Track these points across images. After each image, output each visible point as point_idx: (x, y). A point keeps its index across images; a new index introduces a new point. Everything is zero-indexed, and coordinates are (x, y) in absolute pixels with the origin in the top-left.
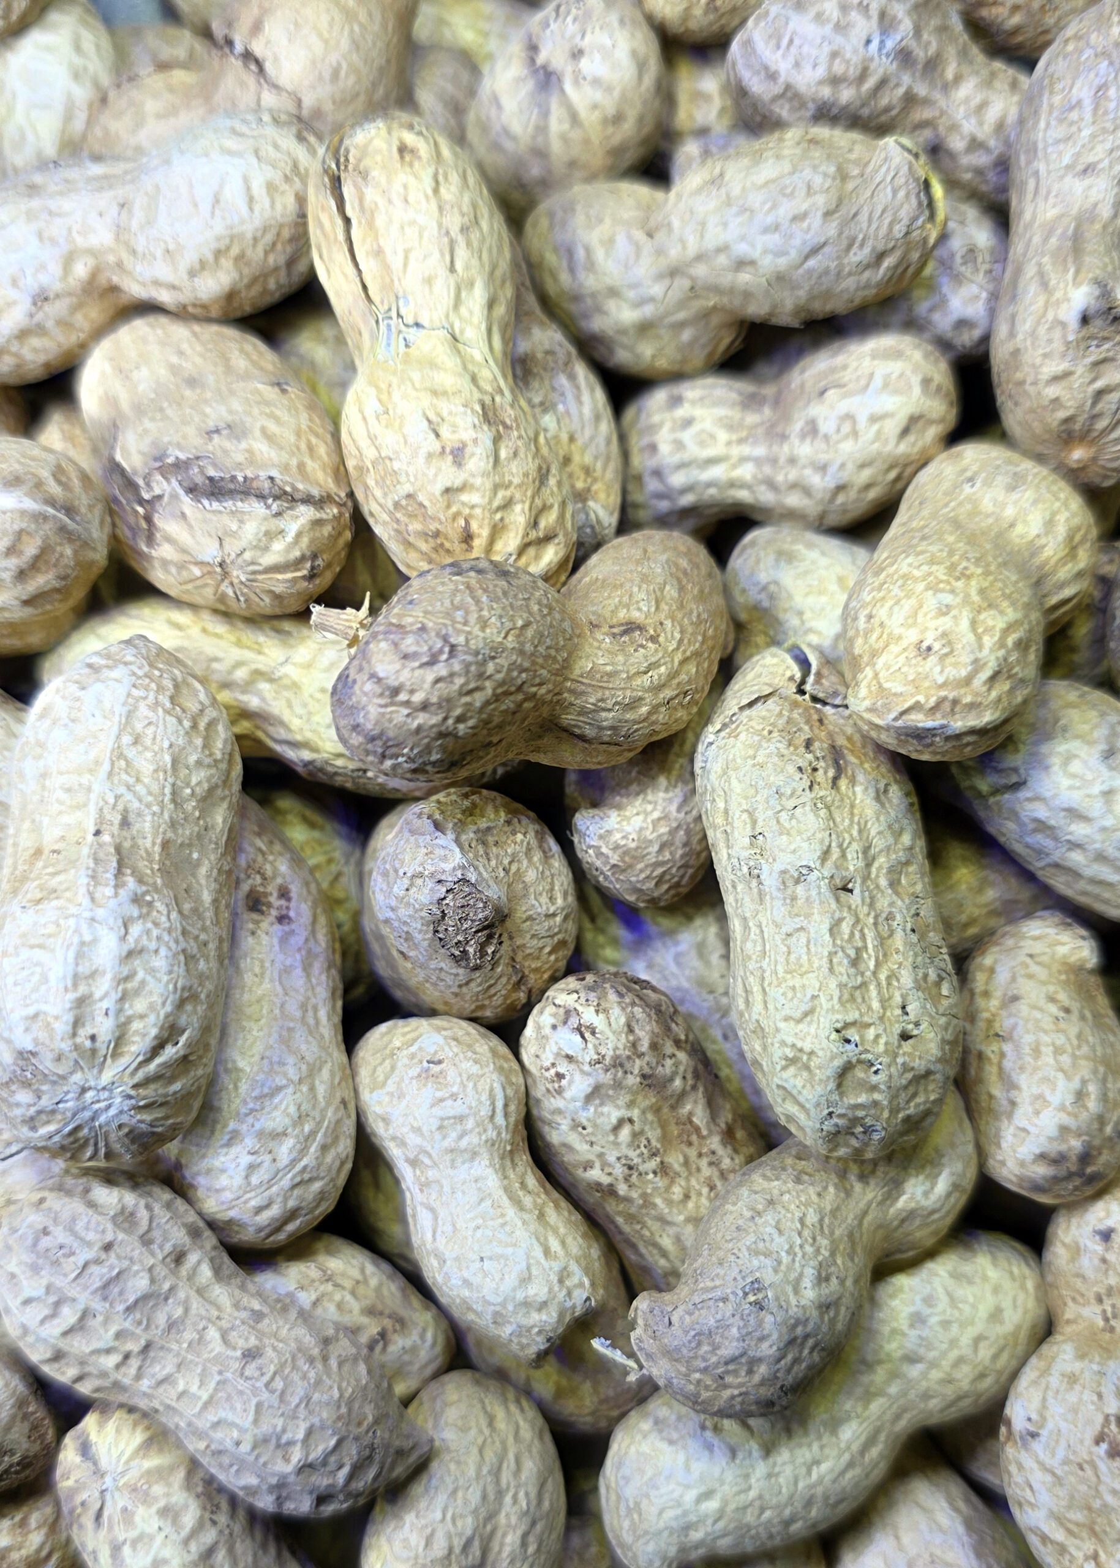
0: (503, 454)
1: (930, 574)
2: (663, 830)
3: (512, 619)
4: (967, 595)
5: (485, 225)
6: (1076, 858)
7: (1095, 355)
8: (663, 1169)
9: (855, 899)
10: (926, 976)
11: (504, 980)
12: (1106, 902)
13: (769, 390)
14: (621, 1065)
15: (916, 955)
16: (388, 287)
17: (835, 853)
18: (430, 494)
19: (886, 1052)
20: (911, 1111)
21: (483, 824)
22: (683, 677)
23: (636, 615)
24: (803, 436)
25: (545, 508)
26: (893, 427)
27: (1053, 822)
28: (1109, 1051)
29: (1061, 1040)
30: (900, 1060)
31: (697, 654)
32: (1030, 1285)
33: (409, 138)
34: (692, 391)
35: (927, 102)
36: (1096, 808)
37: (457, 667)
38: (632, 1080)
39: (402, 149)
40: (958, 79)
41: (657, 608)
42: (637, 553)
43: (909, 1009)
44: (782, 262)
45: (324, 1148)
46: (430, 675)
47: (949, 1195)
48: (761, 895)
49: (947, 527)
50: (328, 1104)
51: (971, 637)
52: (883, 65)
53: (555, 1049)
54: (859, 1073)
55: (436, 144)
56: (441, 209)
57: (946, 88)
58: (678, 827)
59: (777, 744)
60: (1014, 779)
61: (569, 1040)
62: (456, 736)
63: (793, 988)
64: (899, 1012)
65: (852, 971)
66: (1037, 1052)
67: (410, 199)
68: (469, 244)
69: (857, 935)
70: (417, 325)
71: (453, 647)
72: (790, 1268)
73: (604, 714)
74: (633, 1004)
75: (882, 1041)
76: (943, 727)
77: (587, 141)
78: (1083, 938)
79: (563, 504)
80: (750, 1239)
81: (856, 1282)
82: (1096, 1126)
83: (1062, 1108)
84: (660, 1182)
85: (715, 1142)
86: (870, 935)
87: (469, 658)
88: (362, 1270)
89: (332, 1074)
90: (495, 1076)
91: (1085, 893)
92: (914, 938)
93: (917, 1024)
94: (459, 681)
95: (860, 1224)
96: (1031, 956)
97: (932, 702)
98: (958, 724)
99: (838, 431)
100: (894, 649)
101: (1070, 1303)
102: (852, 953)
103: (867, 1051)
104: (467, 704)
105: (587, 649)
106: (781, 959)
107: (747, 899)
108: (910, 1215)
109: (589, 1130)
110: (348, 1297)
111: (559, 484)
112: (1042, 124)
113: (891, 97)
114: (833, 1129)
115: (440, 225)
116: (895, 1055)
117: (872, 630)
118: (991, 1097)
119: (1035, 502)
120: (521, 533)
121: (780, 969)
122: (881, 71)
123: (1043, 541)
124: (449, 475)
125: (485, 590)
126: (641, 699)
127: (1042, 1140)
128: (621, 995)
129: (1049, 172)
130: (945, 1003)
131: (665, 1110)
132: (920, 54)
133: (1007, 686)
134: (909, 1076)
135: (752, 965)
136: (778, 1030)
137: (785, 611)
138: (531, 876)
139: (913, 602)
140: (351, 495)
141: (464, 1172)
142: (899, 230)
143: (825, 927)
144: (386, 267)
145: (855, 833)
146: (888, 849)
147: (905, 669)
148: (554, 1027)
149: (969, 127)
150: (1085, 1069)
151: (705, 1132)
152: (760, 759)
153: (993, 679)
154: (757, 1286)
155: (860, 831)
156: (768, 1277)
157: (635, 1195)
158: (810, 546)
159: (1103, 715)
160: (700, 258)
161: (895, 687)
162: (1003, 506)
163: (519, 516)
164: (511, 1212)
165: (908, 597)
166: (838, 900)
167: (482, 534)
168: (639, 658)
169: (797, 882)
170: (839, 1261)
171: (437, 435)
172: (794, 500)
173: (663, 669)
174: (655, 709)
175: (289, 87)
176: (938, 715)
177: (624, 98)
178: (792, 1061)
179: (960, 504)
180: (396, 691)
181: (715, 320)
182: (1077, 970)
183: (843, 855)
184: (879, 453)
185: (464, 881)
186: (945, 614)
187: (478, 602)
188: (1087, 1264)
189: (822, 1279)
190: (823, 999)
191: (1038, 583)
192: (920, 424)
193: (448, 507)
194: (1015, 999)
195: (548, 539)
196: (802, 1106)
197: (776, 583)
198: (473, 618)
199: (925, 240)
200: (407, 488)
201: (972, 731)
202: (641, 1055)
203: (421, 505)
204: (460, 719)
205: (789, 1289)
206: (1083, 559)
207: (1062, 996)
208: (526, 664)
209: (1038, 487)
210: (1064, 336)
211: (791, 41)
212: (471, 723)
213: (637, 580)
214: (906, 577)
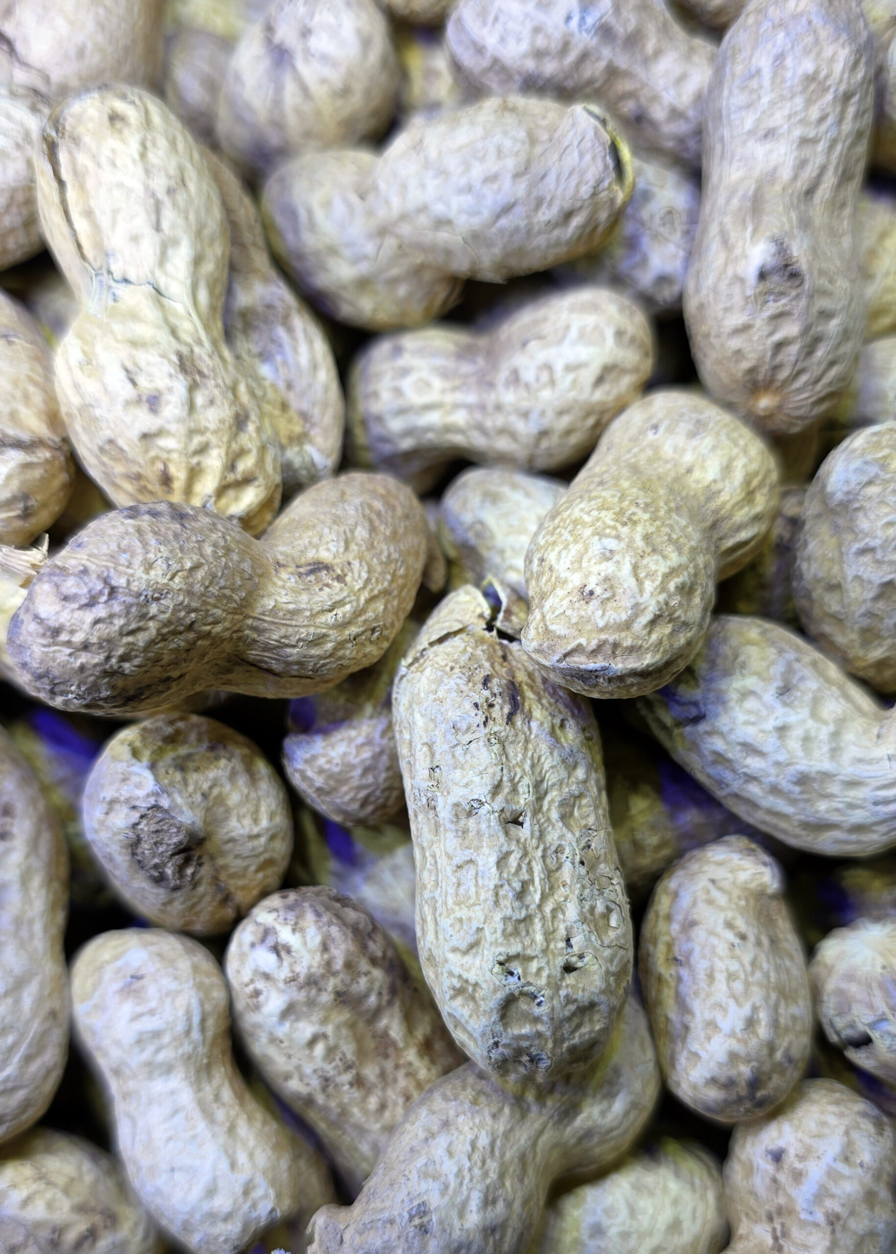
0: (200, 399)
1: (598, 519)
2: (367, 754)
3: (180, 561)
4: (632, 540)
5: (192, 187)
6: (754, 790)
7: (773, 308)
8: (359, 1082)
9: (525, 832)
10: (592, 909)
11: (208, 898)
12: (785, 832)
13: (483, 342)
14: (316, 983)
15: (583, 887)
16: (99, 245)
17: (507, 788)
18: (128, 439)
19: (548, 984)
20: (576, 1040)
21: (183, 751)
22: (370, 615)
23: (325, 555)
24: (507, 384)
25: (242, 453)
26: (588, 376)
27: (730, 755)
28: (784, 976)
29: (734, 966)
30: (563, 993)
31: (385, 593)
32: (711, 1196)
33: (120, 106)
34: (409, 341)
35: (627, 74)
36: (769, 743)
37: (117, 608)
38: (326, 998)
39: (114, 118)
40: (658, 53)
41: (347, 548)
42: (334, 495)
43: (573, 941)
44: (476, 222)
45: (28, 1059)
46: (89, 616)
47: (627, 1113)
48: (437, 826)
49: (625, 473)
50: (34, 1014)
51: (632, 582)
52: (584, 40)
53: (253, 966)
54: (523, 1005)
55: (147, 112)
56: (147, 172)
57: (647, 61)
58: (382, 752)
59: (456, 680)
60: (694, 712)
61: (265, 959)
62: (123, 674)
63: (461, 920)
64: (562, 944)
65: (517, 904)
66: (711, 977)
67: (119, 163)
68: (175, 205)
69: (524, 867)
70: (126, 281)
71: (113, 591)
72: (457, 1192)
73: (288, 650)
74: (330, 923)
75: (545, 974)
76: (604, 669)
77: (318, 113)
78: (765, 864)
79: (263, 449)
80: (421, 1161)
81: (525, 1203)
82: (765, 1052)
83: (732, 1034)
84: (356, 1094)
85: (411, 1055)
86: (537, 868)
87: (129, 600)
88: (79, 1168)
89: (42, 986)
90: (193, 993)
91: (764, 822)
92: (583, 870)
93: (581, 957)
94: (119, 622)
95: (534, 1144)
96: (713, 881)
97: (594, 644)
98: (620, 665)
99: (537, 379)
100: (560, 592)
101: (744, 1219)
102: (517, 886)
103: (529, 984)
104: (129, 644)
105: (271, 589)
106: (451, 891)
107: (425, 829)
108: (588, 1134)
109: (286, 1044)
110: (60, 1195)
111: (259, 430)
112: (726, 93)
113: (594, 69)
114: (499, 1057)
115: (147, 187)
116: (558, 988)
117: (543, 573)
118: (668, 1020)
119: (714, 448)
120: (218, 476)
121: (450, 901)
122: (581, 46)
123: (720, 486)
124: (144, 421)
125: (155, 533)
126: (325, 636)
127: (712, 1064)
128: (318, 915)
129: (732, 137)
130: (612, 934)
131: (361, 1025)
132: (620, 30)
133: (668, 629)
134: (572, 1007)
135: (427, 895)
136: (446, 961)
137: (489, 549)
138: (234, 798)
139: (580, 546)
140: (66, 440)
141: (159, 1086)
142: (585, 191)
143: (493, 859)
144: (96, 227)
145: (527, 767)
146: (561, 782)
147: (569, 612)
148: (253, 945)
149: (669, 97)
150: (757, 996)
151: (401, 1045)
152: (441, 694)
153: (653, 623)
154: (422, 1211)
155: (533, 766)
156: (435, 1200)
157: (333, 1104)
158: (514, 486)
159: (781, 651)
160: (404, 217)
161: (559, 628)
162: (683, 451)
163: (214, 461)
164: (201, 1126)
165: (576, 541)
166: (507, 833)
167: (179, 475)
168: (324, 597)
169: (469, 814)
170: (508, 1184)
171: (134, 383)
172: (503, 444)
173: (348, 608)
174: (341, 645)
175: (38, 65)
176: (600, 658)
177: (350, 74)
178: (459, 992)
179: (642, 450)
180: (56, 632)
181: (428, 276)
182: (760, 895)
183: (514, 790)
184: (576, 401)
185: (156, 807)
186: (608, 559)
187: (145, 544)
188: (760, 1183)
189: (488, 1201)
190: (487, 932)
191: (714, 526)
192: (613, 375)
193: (146, 451)
194: (693, 924)
195: (247, 481)
196: (471, 1036)
197: (481, 523)
198: (137, 561)
199: (612, 201)
200: (108, 433)
201: (634, 673)
202: (334, 974)
203: (122, 450)
204: (123, 658)
205: (454, 1214)
206: (761, 503)
207: (741, 924)
208: (194, 605)
209: (718, 433)
210: (743, 292)
211: (496, 19)
212: (137, 662)
213: (329, 521)
214: (576, 522)
